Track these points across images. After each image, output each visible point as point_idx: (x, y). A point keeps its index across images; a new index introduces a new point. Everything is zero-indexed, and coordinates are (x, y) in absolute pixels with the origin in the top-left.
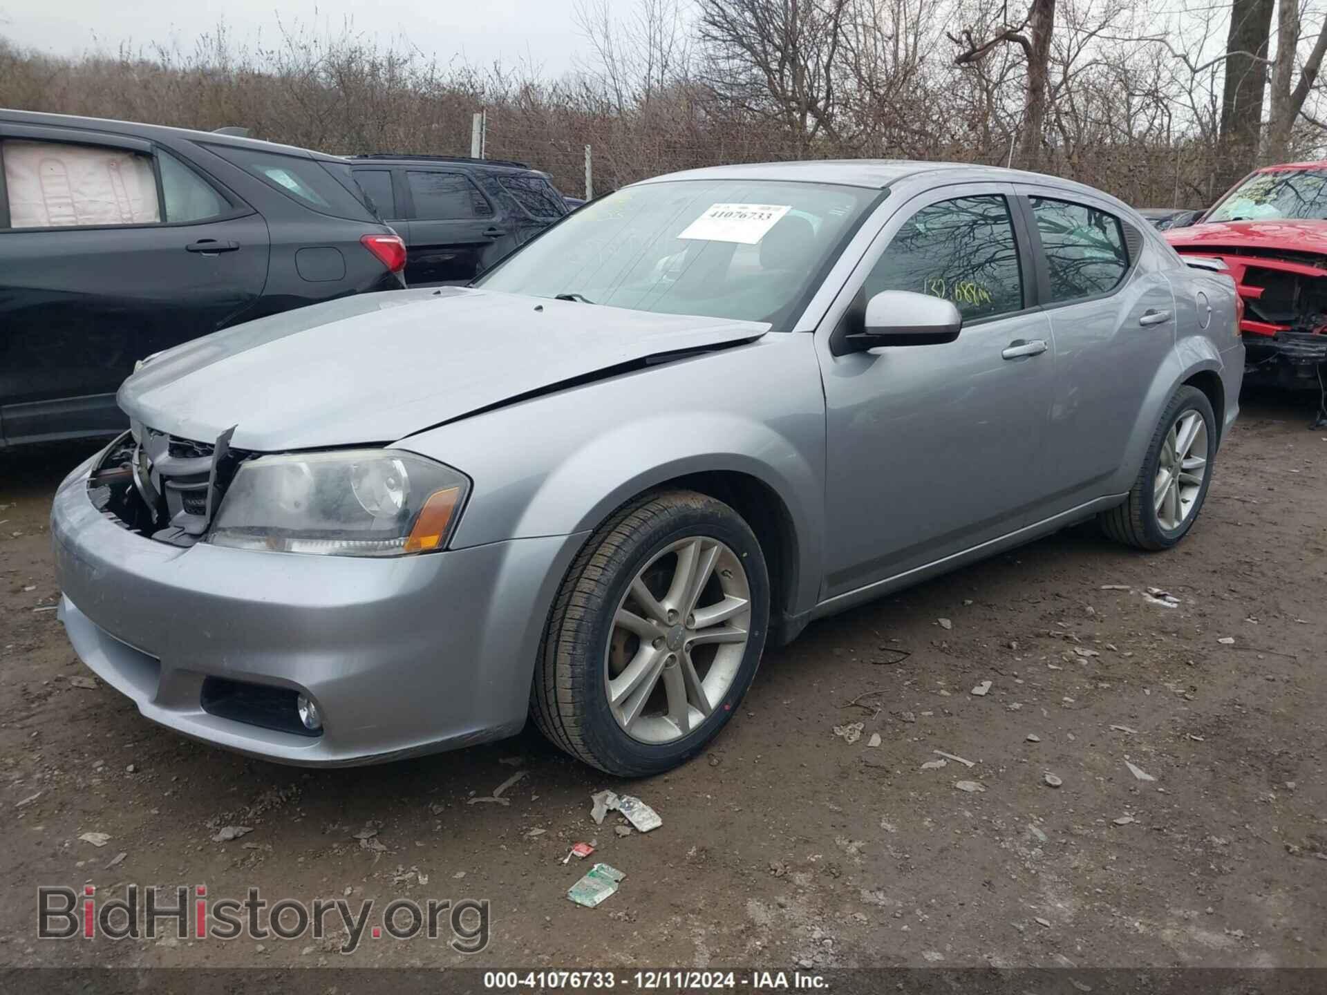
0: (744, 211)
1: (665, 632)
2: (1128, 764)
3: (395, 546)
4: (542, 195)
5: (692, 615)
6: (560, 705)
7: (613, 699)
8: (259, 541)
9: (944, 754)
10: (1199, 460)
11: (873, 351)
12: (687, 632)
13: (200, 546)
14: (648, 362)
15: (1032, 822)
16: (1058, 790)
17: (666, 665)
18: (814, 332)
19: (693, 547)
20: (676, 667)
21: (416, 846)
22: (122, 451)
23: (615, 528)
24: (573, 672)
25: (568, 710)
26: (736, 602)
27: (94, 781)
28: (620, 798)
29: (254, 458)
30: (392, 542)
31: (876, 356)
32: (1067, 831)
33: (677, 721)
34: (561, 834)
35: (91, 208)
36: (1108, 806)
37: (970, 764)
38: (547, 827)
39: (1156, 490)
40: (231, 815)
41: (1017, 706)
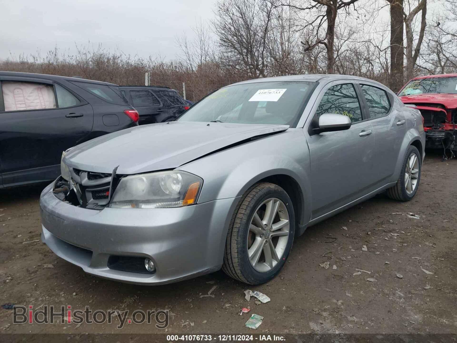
0: (270, 91)
1: (264, 232)
2: (422, 269)
3: (177, 204)
4: (174, 97)
5: (271, 226)
6: (233, 259)
7: (250, 256)
8: (129, 205)
9: (359, 270)
10: (416, 170)
11: (321, 134)
12: (270, 232)
13: (106, 209)
14: (251, 139)
15: (397, 290)
16: (402, 279)
17: (265, 244)
18: (303, 128)
19: (272, 201)
20: (267, 244)
21: (186, 313)
22: (60, 182)
23: (247, 195)
24: (237, 247)
25: (236, 260)
26: (284, 221)
27: (62, 299)
28: (253, 292)
29: (124, 177)
30: (176, 202)
31: (322, 136)
32: (410, 292)
33: (269, 264)
34: (236, 306)
35: (32, 104)
36: (420, 284)
37: (370, 273)
38: (230, 303)
39: (405, 180)
40: (116, 307)
41: (378, 253)
